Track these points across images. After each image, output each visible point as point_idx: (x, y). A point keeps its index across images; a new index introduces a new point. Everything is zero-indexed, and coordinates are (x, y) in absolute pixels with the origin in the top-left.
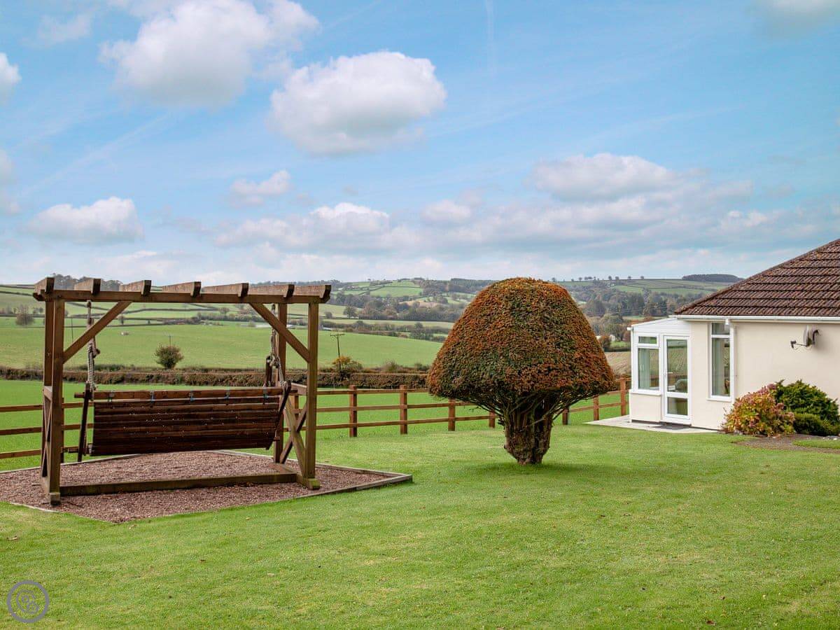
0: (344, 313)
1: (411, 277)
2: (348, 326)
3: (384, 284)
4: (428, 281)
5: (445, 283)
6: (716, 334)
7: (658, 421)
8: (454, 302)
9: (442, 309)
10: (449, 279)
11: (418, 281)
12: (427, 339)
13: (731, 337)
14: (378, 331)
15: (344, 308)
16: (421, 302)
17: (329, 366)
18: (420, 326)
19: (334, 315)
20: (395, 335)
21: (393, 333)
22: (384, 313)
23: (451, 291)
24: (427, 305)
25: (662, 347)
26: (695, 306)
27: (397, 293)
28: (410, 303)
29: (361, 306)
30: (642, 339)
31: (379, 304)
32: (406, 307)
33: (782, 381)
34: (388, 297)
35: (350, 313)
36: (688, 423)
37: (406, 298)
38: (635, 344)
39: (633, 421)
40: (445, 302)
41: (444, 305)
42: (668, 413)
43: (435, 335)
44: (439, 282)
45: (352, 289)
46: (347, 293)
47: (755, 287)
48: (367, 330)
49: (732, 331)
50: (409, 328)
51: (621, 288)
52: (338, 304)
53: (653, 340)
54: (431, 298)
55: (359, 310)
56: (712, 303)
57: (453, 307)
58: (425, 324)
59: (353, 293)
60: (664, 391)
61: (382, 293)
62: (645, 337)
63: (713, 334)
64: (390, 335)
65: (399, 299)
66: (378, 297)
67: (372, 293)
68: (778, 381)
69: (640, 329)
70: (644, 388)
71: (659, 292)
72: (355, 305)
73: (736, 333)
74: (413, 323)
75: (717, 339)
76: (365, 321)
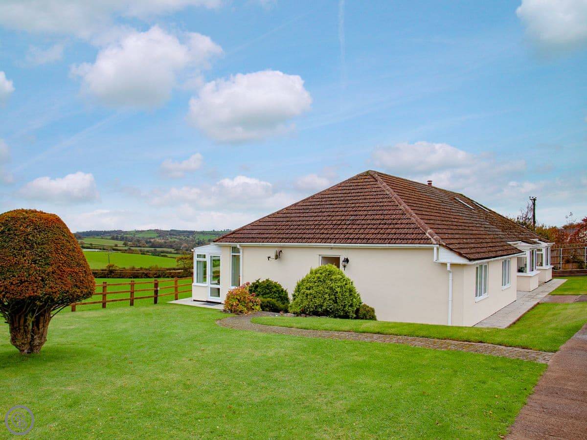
0: (123, 244)
2: (123, 250)
4: (160, 231)
6: (234, 253)
7: (205, 300)
8: (171, 240)
9: (165, 243)
10: (169, 230)
11: (156, 231)
12: (158, 256)
13: (241, 254)
14: (137, 252)
15: (123, 242)
16: (157, 240)
17: (105, 268)
18: (155, 250)
19: (118, 245)
20: (144, 254)
21: (143, 253)
22: (141, 244)
23: (170, 235)
24: (160, 241)
25: (208, 260)
26: (223, 237)
27: (147, 236)
28: (152, 240)
29: (131, 242)
30: (199, 256)
31: (138, 241)
32: (150, 242)
33: (260, 279)
34: (143, 238)
35: (125, 244)
36: (220, 302)
37: (150, 238)
38: (195, 259)
39: (194, 300)
40: (168, 240)
42: (211, 296)
43: (162, 254)
44: (165, 231)
45: (127, 234)
46: (125, 236)
47: (254, 227)
48: (132, 252)
49: (241, 251)
50: (151, 252)
52: (121, 241)
53: (204, 256)
54: (162, 238)
55: (130, 243)
56: (232, 236)
57: (170, 242)
58: (158, 249)
59: (128, 236)
60: (209, 284)
61: (140, 235)
62: (200, 255)
63: (232, 253)
65: (148, 238)
66: (139, 237)
67: (136, 236)
68: (257, 279)
69: (198, 251)
70: (200, 282)
72: (128, 241)
73: (243, 252)
74: (153, 249)
75: (235, 256)
76: (132, 248)
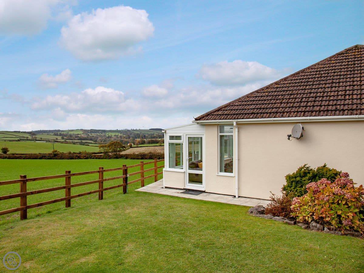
1: (80, 129)
2: (61, 142)
3: (72, 131)
4: (84, 130)
5: (89, 130)
7: (182, 188)
8: (91, 135)
11: (82, 130)
12: (84, 145)
13: (235, 134)
14: (70, 143)
15: (61, 137)
16: (82, 135)
17: (51, 153)
18: (82, 142)
19: (58, 139)
20: (75, 144)
21: (74, 143)
22: (72, 138)
23: (90, 132)
24: (84, 136)
27: (76, 133)
28: (79, 136)
30: (172, 138)
31: (71, 136)
34: (73, 134)
35: (63, 138)
36: (204, 190)
37: (78, 134)
38: (167, 141)
39: (166, 187)
40: (89, 135)
41: (89, 136)
42: (189, 183)
43: (86, 144)
44: (87, 130)
45: (63, 132)
47: (245, 103)
48: (67, 143)
50: (79, 142)
51: (134, 132)
52: (60, 136)
53: (179, 138)
54: (85, 134)
55: (65, 137)
57: (91, 137)
60: (186, 169)
63: (220, 133)
64: (73, 144)
65: (76, 135)
66: (71, 134)
67: (69, 133)
71: (144, 133)
74: (80, 141)
75: (223, 136)
76: (67, 140)
